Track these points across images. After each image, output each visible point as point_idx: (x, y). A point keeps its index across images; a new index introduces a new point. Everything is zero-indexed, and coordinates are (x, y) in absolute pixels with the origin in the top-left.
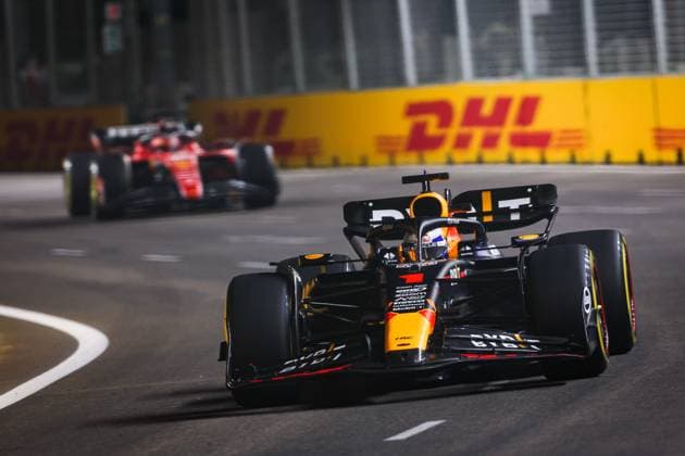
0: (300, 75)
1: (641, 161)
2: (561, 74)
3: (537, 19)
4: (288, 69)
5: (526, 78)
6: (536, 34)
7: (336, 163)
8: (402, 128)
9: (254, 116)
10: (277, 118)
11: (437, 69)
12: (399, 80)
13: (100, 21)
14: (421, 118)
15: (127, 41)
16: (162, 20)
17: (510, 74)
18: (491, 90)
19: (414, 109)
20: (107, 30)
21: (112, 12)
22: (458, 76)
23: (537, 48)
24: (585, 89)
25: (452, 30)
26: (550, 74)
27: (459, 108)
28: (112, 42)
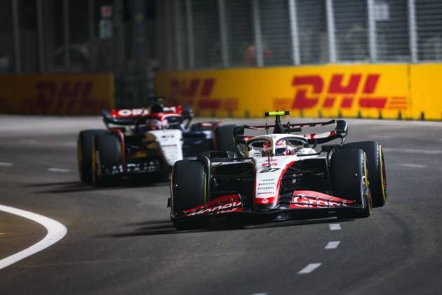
0: (226, 57)
2: (395, 60)
3: (378, 22)
4: (219, 52)
5: (371, 62)
6: (378, 33)
7: (247, 116)
8: (290, 93)
9: (195, 83)
10: (210, 84)
11: (315, 54)
12: (289, 62)
13: (98, 17)
14: (303, 87)
15: (115, 31)
16: (139, 17)
17: (362, 59)
18: (348, 69)
19: (298, 81)
20: (102, 23)
21: (105, 11)
22: (327, 60)
23: (379, 42)
24: (409, 70)
25: (324, 28)
26: (389, 60)
27: (327, 81)
28: (105, 31)
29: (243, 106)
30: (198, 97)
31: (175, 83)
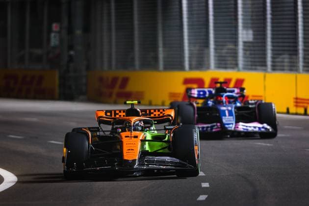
0: (137, 63)
1: (288, 112)
2: (255, 69)
3: (245, 42)
4: (133, 59)
5: (239, 70)
6: (244, 50)
7: (150, 104)
8: (181, 89)
9: (115, 80)
10: (125, 81)
11: (200, 63)
12: (181, 68)
13: (50, 31)
14: (189, 86)
15: (61, 40)
16: (78, 32)
17: (233, 68)
18: (222, 75)
19: (187, 81)
20: (53, 35)
21: (55, 27)
22: (208, 68)
23: (245, 56)
24: (265, 77)
25: (207, 45)
26: (251, 69)
27: (207, 82)
28: (54, 40)
29: (148, 97)
30: (116, 90)
31: (101, 79)
